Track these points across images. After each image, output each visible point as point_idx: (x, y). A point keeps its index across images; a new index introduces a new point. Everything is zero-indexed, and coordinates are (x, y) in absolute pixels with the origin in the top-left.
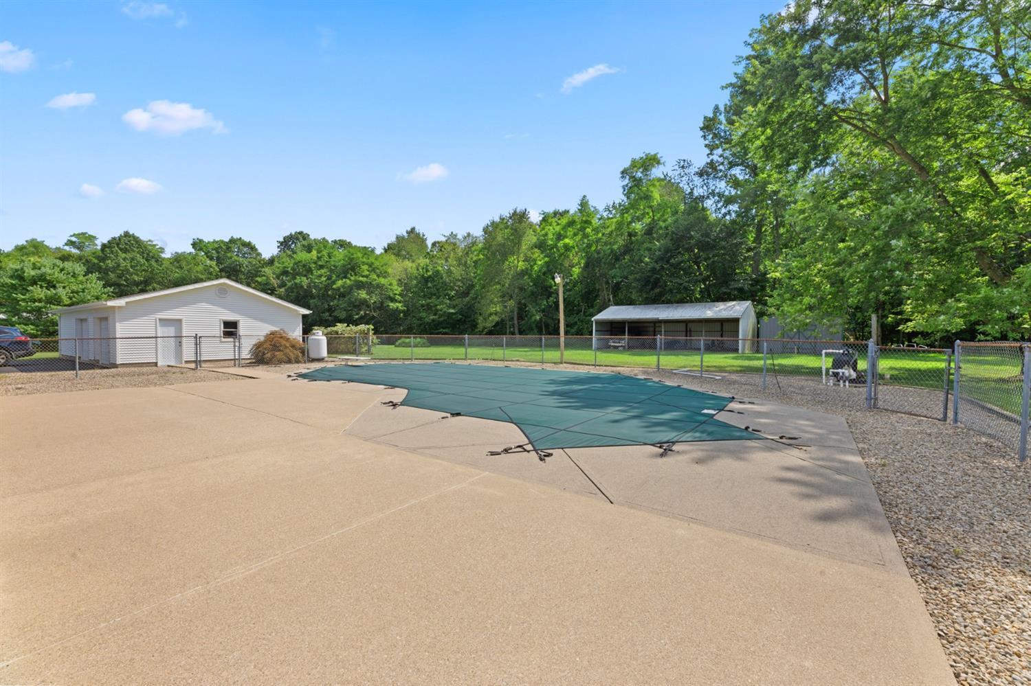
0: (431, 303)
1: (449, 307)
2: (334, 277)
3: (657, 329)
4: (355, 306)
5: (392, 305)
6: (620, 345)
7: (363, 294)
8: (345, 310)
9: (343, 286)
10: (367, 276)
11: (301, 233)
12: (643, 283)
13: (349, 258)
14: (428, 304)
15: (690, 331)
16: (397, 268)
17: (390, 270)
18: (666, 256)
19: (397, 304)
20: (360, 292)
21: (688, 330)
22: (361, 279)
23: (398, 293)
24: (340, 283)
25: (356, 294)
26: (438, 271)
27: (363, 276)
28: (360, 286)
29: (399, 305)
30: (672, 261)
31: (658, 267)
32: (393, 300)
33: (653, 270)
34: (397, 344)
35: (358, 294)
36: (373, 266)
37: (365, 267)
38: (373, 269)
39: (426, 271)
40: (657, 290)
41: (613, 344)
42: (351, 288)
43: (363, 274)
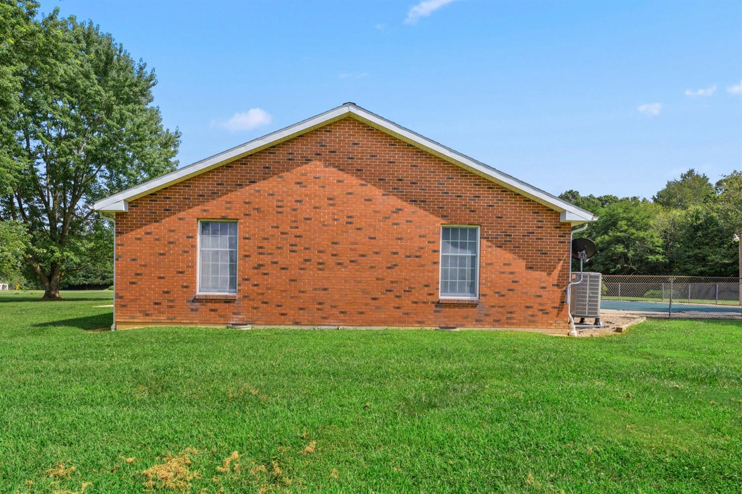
0: (700, 253)
1: (725, 257)
2: (594, 234)
4: (612, 260)
5: (652, 258)
7: (620, 249)
8: (602, 264)
9: (602, 242)
10: (625, 231)
11: (571, 192)
13: (610, 215)
14: (695, 255)
16: (662, 219)
17: (651, 222)
19: (657, 256)
20: (617, 246)
22: (619, 234)
23: (659, 245)
24: (599, 239)
25: (613, 249)
26: (712, 218)
27: (621, 232)
28: (618, 240)
29: (660, 257)
32: (653, 252)
34: (646, 295)
35: (615, 248)
36: (632, 221)
37: (623, 222)
38: (631, 222)
39: (696, 219)
42: (609, 243)
43: (621, 229)
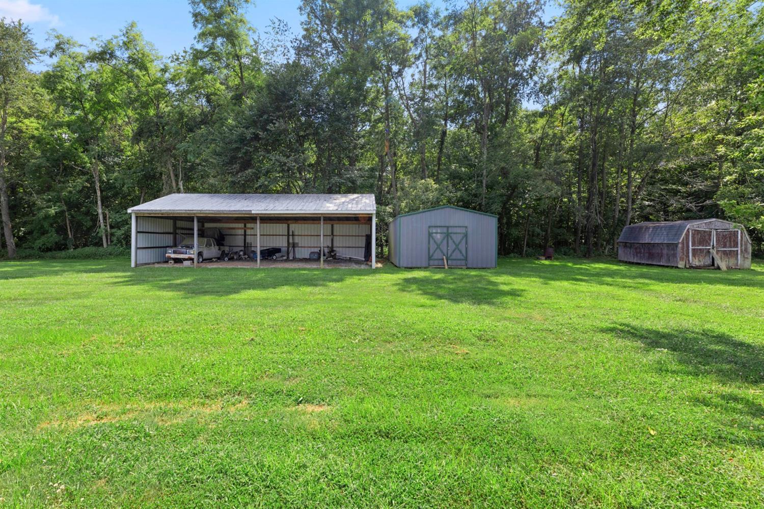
3: (249, 232)
6: (186, 256)
12: (226, 159)
15: (293, 235)
18: (261, 118)
21: (291, 233)
30: (270, 127)
31: (249, 134)
33: (242, 140)
40: (249, 171)
41: (173, 256)
